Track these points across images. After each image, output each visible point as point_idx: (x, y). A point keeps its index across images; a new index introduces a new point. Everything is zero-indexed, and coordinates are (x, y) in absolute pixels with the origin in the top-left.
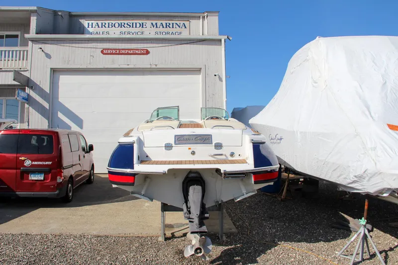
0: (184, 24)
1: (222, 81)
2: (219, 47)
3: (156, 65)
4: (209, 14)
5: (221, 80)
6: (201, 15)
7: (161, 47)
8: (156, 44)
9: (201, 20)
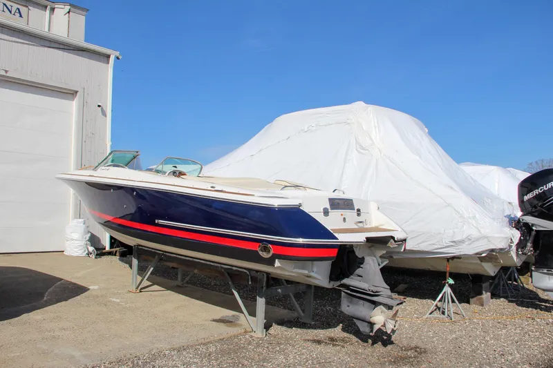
0: (18, 9)
1: (106, 116)
2: (104, 65)
3: (6, 72)
4: (72, 9)
5: (104, 114)
6: (50, 5)
7: (20, 43)
8: (8, 35)
9: (48, 12)
